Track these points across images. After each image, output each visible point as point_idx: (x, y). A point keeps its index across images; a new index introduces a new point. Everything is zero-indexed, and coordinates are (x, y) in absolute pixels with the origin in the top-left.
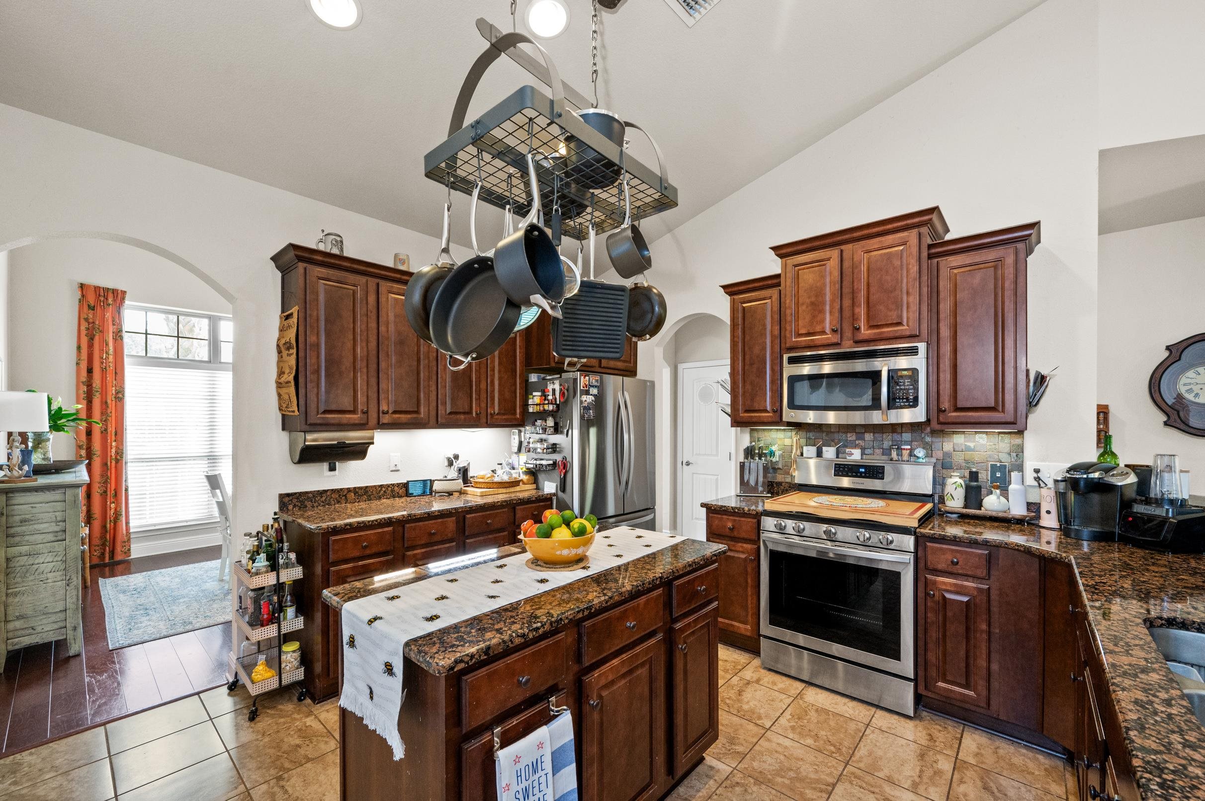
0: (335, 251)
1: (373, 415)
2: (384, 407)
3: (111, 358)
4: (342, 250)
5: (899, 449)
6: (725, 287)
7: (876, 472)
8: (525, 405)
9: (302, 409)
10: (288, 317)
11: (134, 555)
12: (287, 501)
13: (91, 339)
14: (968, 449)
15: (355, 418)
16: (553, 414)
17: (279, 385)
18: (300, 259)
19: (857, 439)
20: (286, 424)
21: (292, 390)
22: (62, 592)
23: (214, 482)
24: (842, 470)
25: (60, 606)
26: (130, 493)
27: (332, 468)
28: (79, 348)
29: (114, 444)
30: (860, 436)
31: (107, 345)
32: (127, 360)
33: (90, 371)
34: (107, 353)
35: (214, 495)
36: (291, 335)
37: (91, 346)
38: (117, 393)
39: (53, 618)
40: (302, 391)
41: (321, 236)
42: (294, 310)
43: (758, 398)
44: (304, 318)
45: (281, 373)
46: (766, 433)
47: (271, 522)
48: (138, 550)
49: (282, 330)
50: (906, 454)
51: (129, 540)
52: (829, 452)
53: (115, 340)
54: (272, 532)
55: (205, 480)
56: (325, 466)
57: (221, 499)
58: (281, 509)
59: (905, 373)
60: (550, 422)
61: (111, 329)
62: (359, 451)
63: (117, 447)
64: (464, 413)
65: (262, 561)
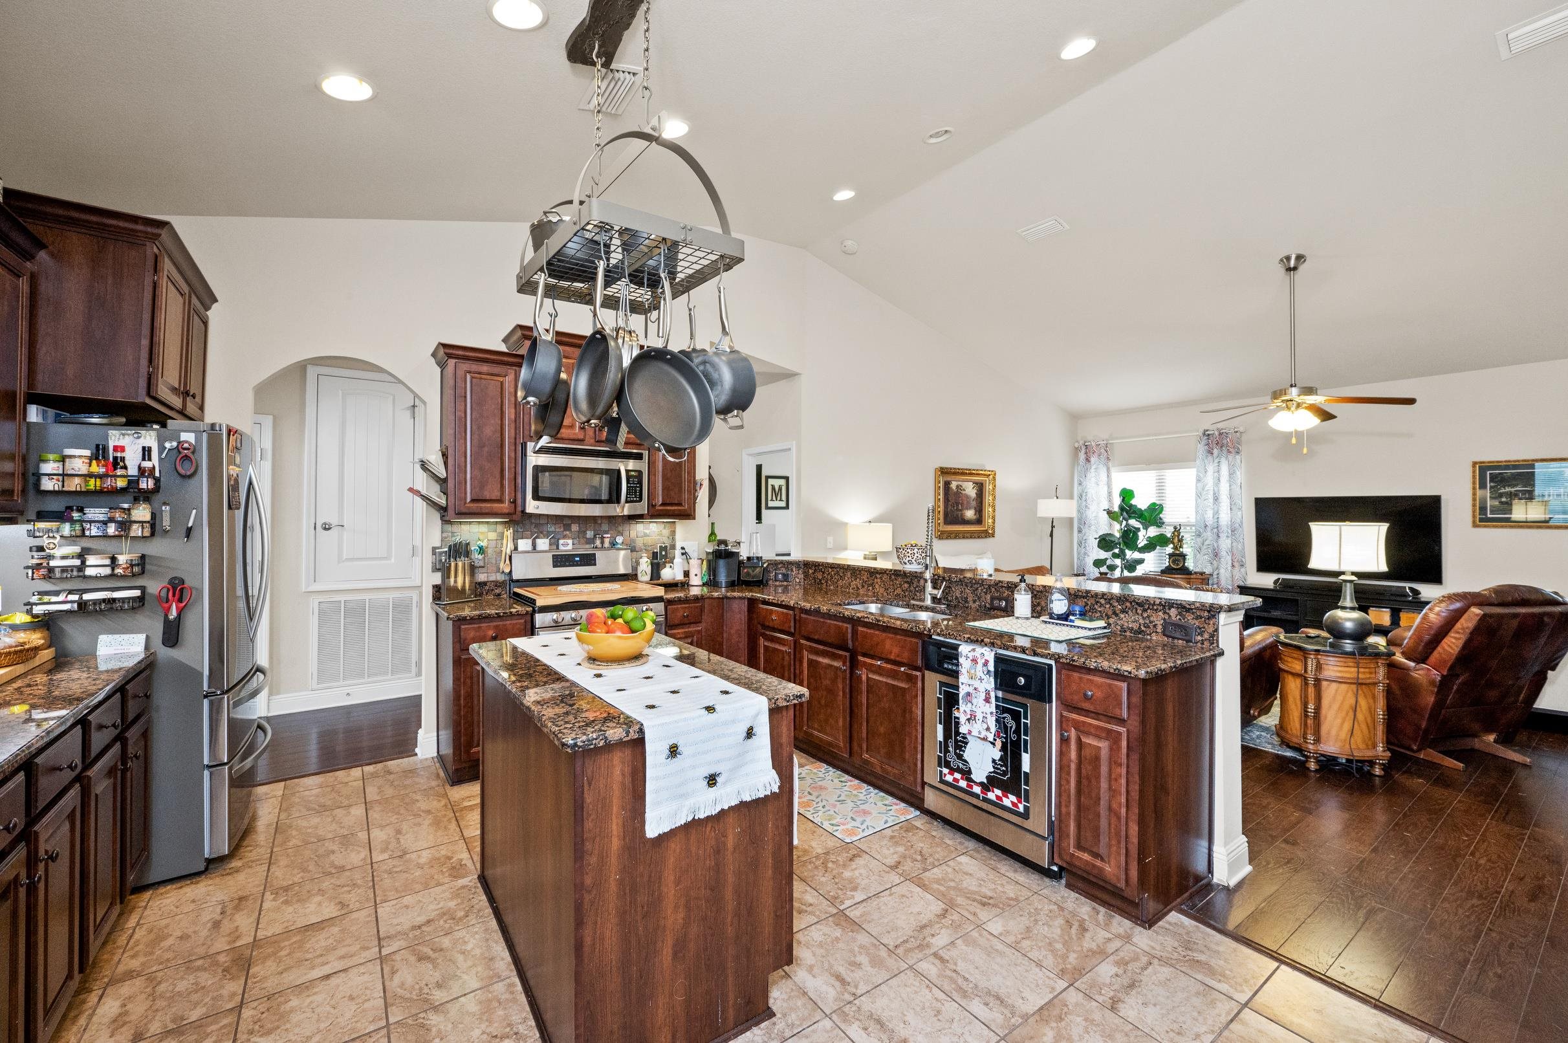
5: (602, 538)
7: (589, 560)
14: (646, 535)
19: (565, 530)
24: (560, 561)
30: (567, 527)
43: (489, 487)
46: (464, 527)
50: (607, 542)
52: (543, 544)
59: (633, 473)
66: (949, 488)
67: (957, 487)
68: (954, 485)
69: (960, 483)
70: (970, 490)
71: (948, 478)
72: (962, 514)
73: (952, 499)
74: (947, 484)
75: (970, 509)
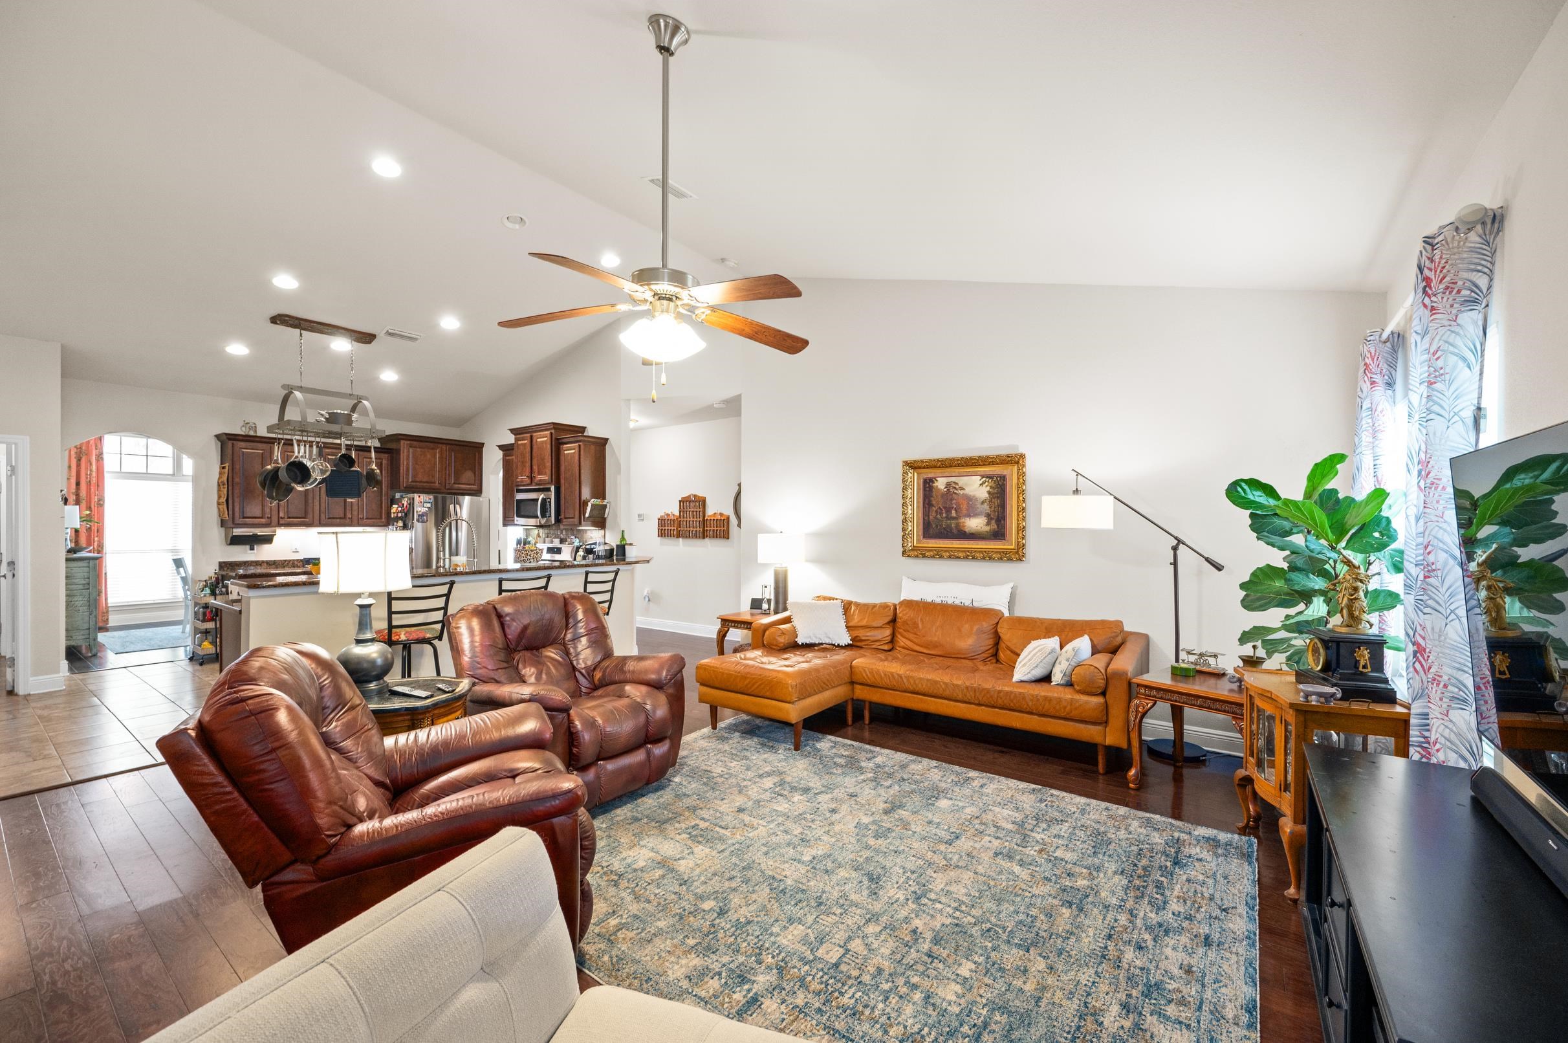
0: (252, 433)
1: (275, 519)
2: (282, 515)
3: (94, 474)
4: (256, 431)
6: (498, 446)
8: (389, 513)
9: (231, 516)
10: (224, 468)
11: (111, 624)
12: (222, 565)
13: (79, 460)
15: (263, 521)
16: (401, 518)
17: (219, 504)
18: (230, 439)
20: (223, 523)
21: (225, 506)
22: (87, 618)
23: (179, 563)
25: (86, 626)
26: (108, 577)
27: (252, 549)
28: (70, 467)
29: (96, 539)
31: (91, 464)
32: (106, 475)
33: (78, 484)
34: (91, 470)
35: (179, 573)
36: (225, 479)
37: (78, 466)
38: (99, 500)
39: (82, 632)
40: (230, 507)
41: (242, 424)
42: (227, 465)
44: (232, 468)
45: (219, 497)
47: (213, 575)
48: (113, 620)
49: (220, 474)
51: (107, 612)
53: (98, 461)
54: (214, 580)
55: (172, 562)
56: (248, 547)
57: (183, 575)
58: (220, 569)
60: (400, 523)
61: (94, 452)
62: (268, 540)
63: (99, 541)
64: (340, 518)
65: (208, 591)
66: (931, 488)
67: (948, 485)
68: (941, 484)
69: (953, 479)
70: (975, 487)
71: (930, 474)
72: (958, 525)
73: (937, 502)
74: (928, 485)
75: (976, 515)
